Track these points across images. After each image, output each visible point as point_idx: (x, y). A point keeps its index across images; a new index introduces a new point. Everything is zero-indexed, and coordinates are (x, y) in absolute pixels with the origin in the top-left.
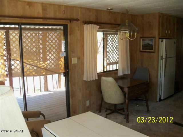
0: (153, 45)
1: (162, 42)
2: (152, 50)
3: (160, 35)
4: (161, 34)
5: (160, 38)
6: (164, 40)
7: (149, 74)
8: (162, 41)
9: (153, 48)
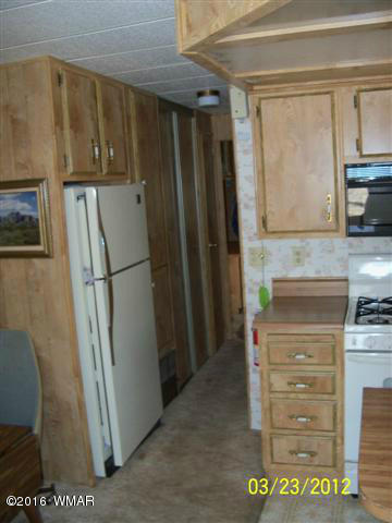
0: (37, 220)
1: (82, 202)
2: (37, 243)
3: (70, 169)
4: (70, 160)
5: (66, 184)
6: (92, 192)
7: (38, 358)
8: (83, 196)
9: (38, 233)
